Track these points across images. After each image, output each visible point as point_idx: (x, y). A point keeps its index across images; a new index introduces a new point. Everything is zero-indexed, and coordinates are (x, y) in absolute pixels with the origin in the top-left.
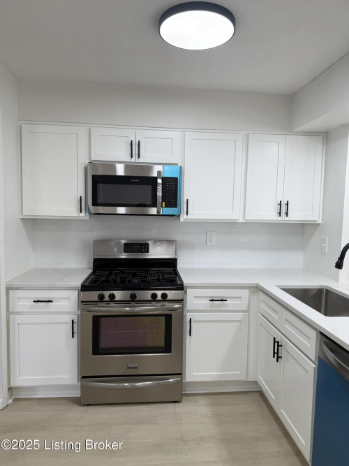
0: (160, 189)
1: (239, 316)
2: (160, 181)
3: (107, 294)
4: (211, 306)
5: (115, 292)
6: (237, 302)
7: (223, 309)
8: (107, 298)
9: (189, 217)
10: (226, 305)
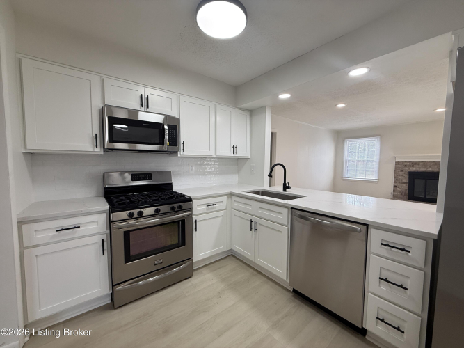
0: (167, 132)
1: (222, 213)
2: (166, 127)
3: (136, 212)
4: (207, 210)
5: (142, 210)
6: (221, 204)
7: (214, 210)
8: (136, 216)
9: (184, 153)
10: (215, 208)
